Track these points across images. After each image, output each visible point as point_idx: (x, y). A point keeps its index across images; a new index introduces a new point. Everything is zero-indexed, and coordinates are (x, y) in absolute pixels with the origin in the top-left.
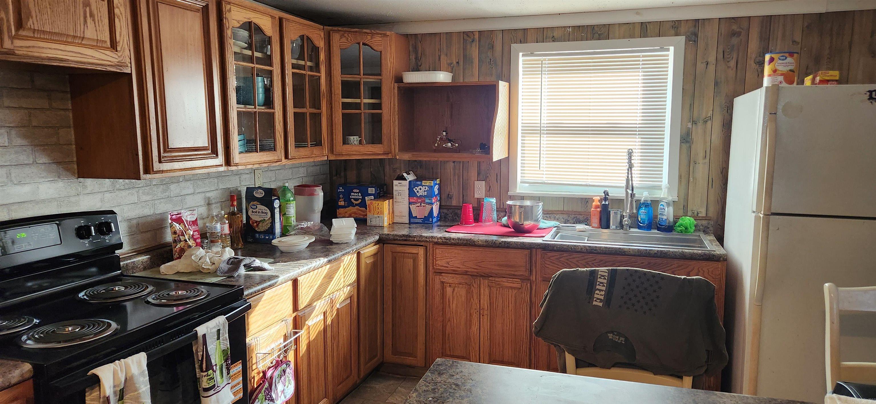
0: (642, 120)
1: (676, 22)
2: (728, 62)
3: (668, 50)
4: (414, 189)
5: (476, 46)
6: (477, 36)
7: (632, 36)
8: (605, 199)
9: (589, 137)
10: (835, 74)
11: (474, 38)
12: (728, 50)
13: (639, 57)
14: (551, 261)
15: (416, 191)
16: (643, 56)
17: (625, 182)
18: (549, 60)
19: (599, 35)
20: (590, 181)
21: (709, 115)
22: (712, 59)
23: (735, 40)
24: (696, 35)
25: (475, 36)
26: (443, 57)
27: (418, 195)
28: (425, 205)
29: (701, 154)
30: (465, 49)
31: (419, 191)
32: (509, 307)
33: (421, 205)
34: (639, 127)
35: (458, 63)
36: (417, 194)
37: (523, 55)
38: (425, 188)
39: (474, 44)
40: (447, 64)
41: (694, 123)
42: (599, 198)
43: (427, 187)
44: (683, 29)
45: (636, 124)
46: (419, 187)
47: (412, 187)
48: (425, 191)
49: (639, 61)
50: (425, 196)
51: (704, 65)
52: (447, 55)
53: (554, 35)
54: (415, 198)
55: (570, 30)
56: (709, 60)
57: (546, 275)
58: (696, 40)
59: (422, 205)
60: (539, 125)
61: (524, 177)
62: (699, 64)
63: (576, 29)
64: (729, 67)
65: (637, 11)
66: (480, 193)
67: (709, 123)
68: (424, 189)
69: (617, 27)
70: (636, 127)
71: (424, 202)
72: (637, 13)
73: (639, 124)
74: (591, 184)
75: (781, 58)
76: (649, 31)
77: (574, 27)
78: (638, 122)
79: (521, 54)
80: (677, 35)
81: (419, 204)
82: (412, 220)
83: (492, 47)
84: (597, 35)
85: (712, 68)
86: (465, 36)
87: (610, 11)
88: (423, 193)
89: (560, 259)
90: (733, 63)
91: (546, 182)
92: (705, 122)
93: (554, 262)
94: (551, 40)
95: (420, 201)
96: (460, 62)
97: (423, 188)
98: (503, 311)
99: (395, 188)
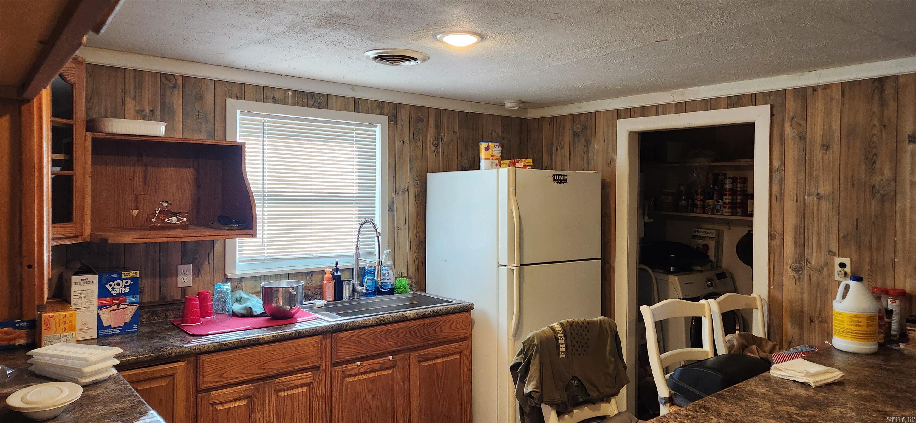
0: (359, 190)
1: (381, 102)
2: (417, 142)
3: (376, 127)
4: (107, 286)
5: (179, 93)
6: (180, 82)
7: (347, 110)
8: (337, 270)
9: (311, 207)
10: (530, 162)
11: (176, 83)
12: (417, 133)
13: (352, 129)
14: (344, 342)
15: (110, 289)
16: (357, 130)
17: (354, 250)
18: (269, 122)
19: (319, 103)
20: (313, 253)
21: (406, 187)
22: (406, 139)
23: (420, 125)
24: (395, 116)
25: (178, 82)
26: (128, 101)
27: (114, 293)
28: (126, 306)
29: (402, 222)
30: (162, 95)
31: (116, 287)
32: (299, 409)
33: (118, 307)
34: (355, 197)
35: (152, 111)
36: (112, 292)
37: (241, 114)
38: (127, 282)
39: (176, 91)
40: (136, 111)
41: (397, 193)
42: (331, 270)
43: (129, 281)
44: (386, 110)
45: (353, 193)
46: (116, 282)
47: (104, 282)
48: (125, 287)
49: (353, 133)
50: (126, 294)
51: (401, 143)
52: (135, 99)
53: (275, 96)
54: (108, 298)
55: (291, 93)
56: (405, 140)
57: (338, 359)
58: (395, 120)
59: (121, 306)
60: (261, 194)
61: (243, 254)
62: (398, 142)
63: (297, 92)
64: (417, 147)
65: (353, 87)
66: (185, 280)
67: (407, 193)
68: (124, 284)
69: (334, 99)
70: (353, 197)
71: (124, 302)
72: (353, 89)
73: (355, 193)
74: (315, 255)
75: (496, 146)
76: (360, 107)
77: (294, 91)
78: (354, 192)
79: (238, 111)
80: (382, 114)
81: (115, 307)
82: (102, 332)
83: (200, 98)
84: (317, 103)
85: (406, 146)
86: (164, 80)
87: (329, 82)
88: (123, 289)
89: (352, 338)
90: (419, 144)
91: (269, 258)
92: (404, 192)
93: (346, 342)
94: (271, 101)
95: (117, 301)
96: (155, 111)
97: (122, 283)
98: (292, 416)
99: (74, 288)
